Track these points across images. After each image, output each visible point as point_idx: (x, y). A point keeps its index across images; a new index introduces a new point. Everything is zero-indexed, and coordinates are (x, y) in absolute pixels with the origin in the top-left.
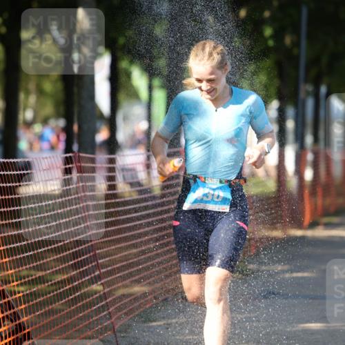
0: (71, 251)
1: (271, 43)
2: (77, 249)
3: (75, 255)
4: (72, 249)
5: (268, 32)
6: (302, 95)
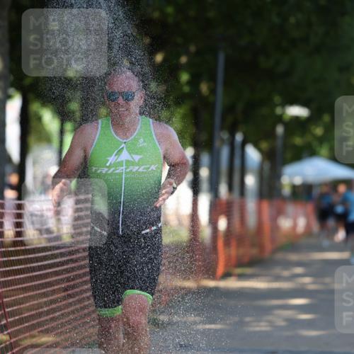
5: (185, 77)
6: (217, 143)
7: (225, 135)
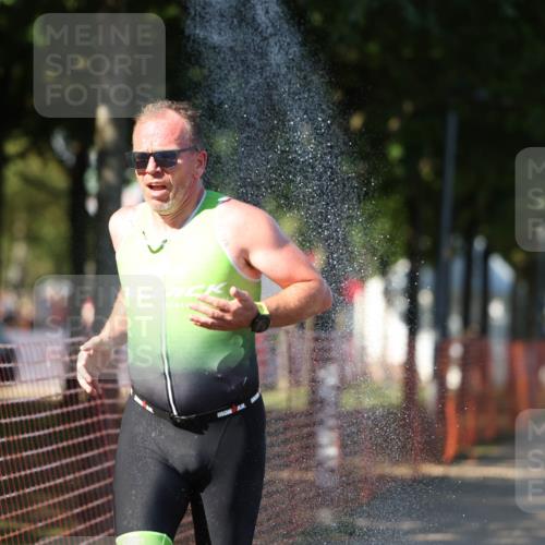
0: (76, 493)
1: (399, 171)
2: (86, 489)
3: (83, 499)
4: (78, 489)
7: (458, 242)
